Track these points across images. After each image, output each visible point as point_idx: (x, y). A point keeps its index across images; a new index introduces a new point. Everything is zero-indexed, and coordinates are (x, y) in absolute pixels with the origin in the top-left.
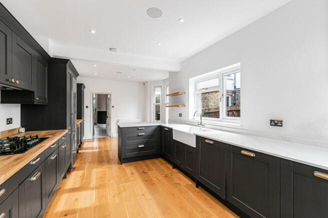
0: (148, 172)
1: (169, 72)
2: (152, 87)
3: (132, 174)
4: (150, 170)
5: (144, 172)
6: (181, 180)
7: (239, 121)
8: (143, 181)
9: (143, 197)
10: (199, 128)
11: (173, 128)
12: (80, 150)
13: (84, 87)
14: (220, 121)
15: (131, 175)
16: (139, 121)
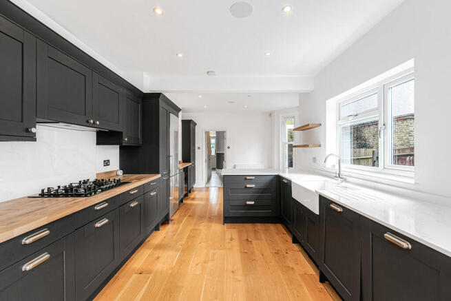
0: (253, 242)
1: (300, 94)
2: (281, 117)
3: (232, 239)
4: (257, 239)
5: (247, 240)
6: (297, 264)
7: (412, 175)
8: (241, 252)
9: (231, 275)
10: (337, 182)
11: (293, 180)
12: (186, 200)
13: (195, 124)
14: (380, 173)
15: (229, 241)
16: (263, 168)
